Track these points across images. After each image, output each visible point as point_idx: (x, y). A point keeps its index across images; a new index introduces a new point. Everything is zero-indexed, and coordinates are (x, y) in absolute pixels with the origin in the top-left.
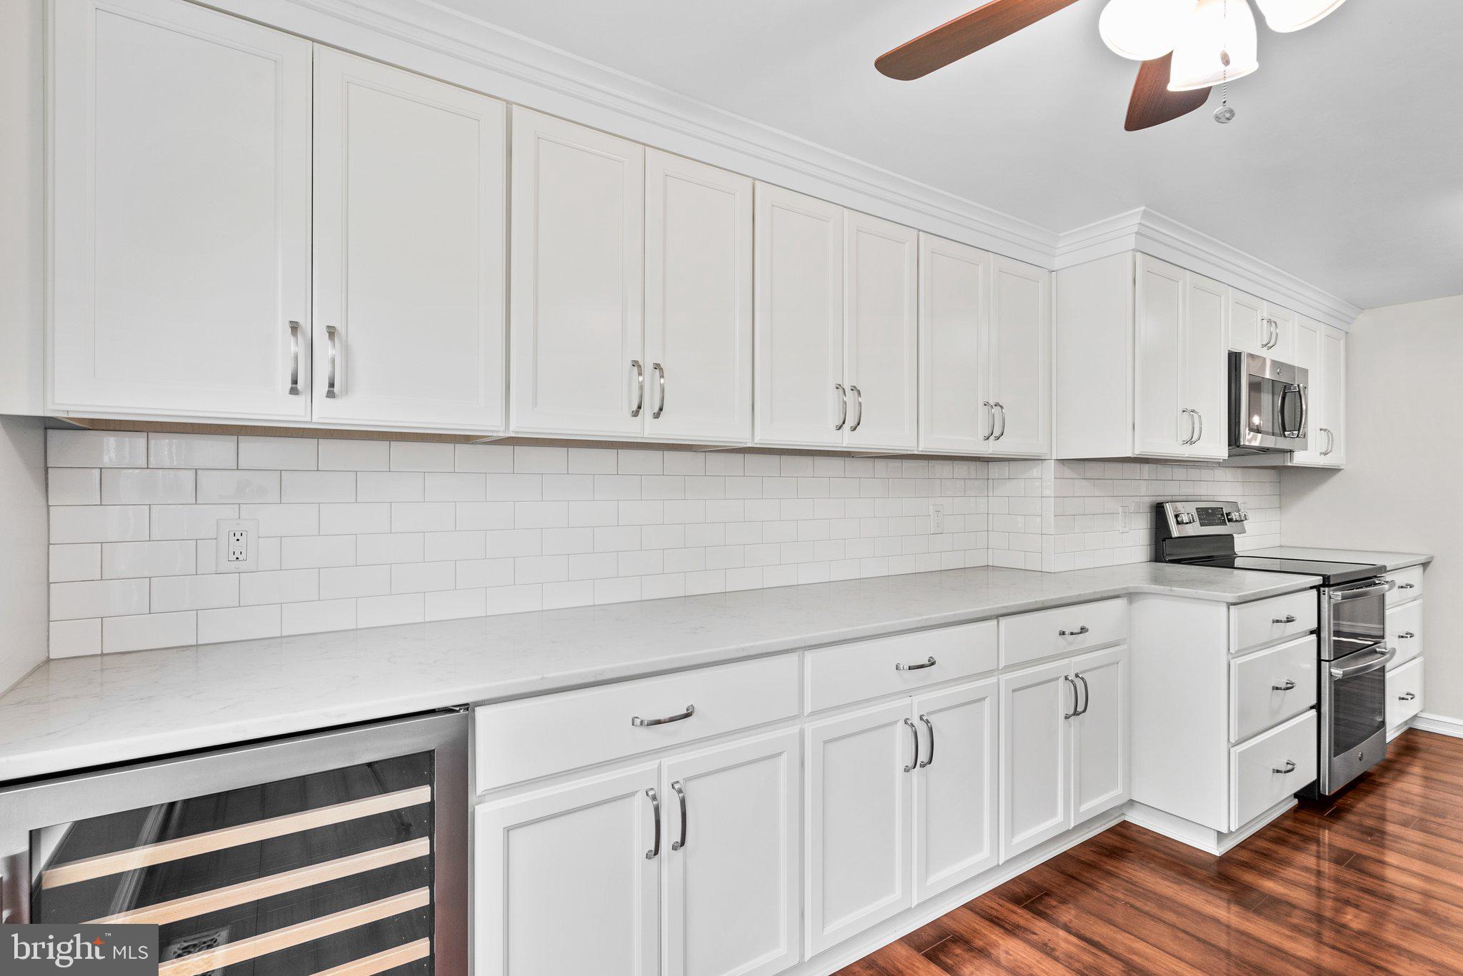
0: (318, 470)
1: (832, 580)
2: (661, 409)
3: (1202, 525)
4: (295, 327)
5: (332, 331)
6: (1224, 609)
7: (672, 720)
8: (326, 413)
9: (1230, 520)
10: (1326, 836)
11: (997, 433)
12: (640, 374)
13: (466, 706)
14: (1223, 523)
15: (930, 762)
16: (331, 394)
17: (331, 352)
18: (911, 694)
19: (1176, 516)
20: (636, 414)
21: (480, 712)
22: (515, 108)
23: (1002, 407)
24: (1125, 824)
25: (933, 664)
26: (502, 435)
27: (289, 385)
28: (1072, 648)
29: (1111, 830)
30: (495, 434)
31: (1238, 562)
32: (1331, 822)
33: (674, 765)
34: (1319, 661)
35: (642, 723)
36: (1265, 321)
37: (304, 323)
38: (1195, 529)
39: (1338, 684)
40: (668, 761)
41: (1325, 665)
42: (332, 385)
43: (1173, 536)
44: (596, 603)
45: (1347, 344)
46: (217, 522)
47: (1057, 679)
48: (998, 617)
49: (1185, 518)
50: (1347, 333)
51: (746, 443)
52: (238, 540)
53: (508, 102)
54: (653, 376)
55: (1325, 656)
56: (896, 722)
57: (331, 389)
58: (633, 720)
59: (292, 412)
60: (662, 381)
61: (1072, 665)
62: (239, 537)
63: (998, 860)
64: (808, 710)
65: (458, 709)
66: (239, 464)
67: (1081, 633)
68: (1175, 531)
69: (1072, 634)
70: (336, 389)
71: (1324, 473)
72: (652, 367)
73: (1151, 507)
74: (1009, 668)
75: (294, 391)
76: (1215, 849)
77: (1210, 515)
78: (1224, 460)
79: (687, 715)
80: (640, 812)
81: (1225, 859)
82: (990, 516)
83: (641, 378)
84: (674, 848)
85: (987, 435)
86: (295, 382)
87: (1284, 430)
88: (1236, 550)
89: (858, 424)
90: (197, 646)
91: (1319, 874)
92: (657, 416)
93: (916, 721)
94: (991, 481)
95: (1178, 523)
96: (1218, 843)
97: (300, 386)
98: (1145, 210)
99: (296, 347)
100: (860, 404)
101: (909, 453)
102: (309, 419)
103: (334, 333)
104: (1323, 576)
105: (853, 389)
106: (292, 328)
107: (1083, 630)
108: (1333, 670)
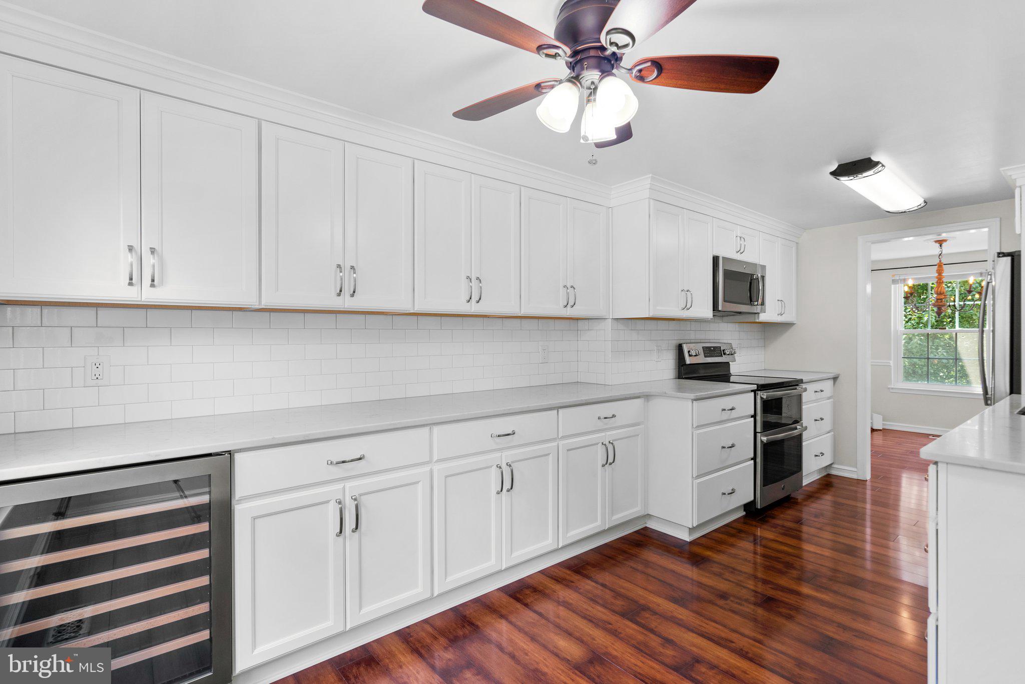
0: (147, 327)
1: (475, 390)
2: (354, 292)
3: (705, 357)
4: (131, 249)
5: (152, 250)
6: (690, 403)
7: (352, 461)
8: (149, 295)
9: (725, 354)
10: (759, 532)
11: (571, 303)
12: (341, 272)
13: (229, 452)
14: (721, 356)
15: (511, 488)
16: (152, 286)
17: (152, 261)
18: (502, 451)
19: (689, 352)
20: (339, 295)
21: (238, 457)
22: (263, 122)
23: (574, 288)
24: (646, 529)
25: (514, 434)
26: (257, 307)
27: (128, 281)
28: (607, 427)
29: (637, 532)
30: (253, 307)
31: (732, 379)
32: (762, 524)
33: (353, 487)
34: (755, 433)
35: (331, 463)
36: (739, 238)
37: (136, 245)
38: (701, 359)
39: (765, 446)
40: (349, 485)
41: (759, 435)
42: (153, 280)
43: (687, 363)
44: (323, 404)
45: (797, 248)
46: (85, 357)
47: (597, 444)
48: (558, 408)
49: (693, 353)
50: (797, 243)
51: (409, 310)
52: (97, 367)
53: (260, 121)
54: (350, 272)
55: (759, 430)
56: (491, 467)
57: (153, 283)
58: (328, 461)
59: (130, 295)
60: (355, 275)
61: (607, 436)
62: (98, 366)
63: (558, 545)
64: (435, 458)
65: (224, 453)
66: (98, 324)
67: (612, 417)
68: (688, 360)
69: (605, 418)
70: (156, 283)
71: (785, 326)
72: (349, 267)
73: (676, 346)
74: (564, 437)
75: (131, 284)
76: (686, 537)
77: (710, 351)
78: (711, 319)
79: (360, 459)
80: (332, 512)
81: (692, 543)
82: (579, 352)
83: (341, 274)
84: (353, 531)
85: (565, 304)
86: (131, 279)
87: (751, 301)
88: (732, 371)
89: (480, 299)
90: (73, 428)
91: (755, 553)
92: (352, 295)
93: (504, 466)
94: (579, 332)
95: (690, 356)
96: (689, 535)
97: (134, 281)
98: (652, 176)
99: (131, 258)
100: (481, 287)
101: (515, 315)
102: (139, 299)
103: (154, 252)
104: (757, 385)
105: (478, 278)
106: (129, 249)
107: (614, 416)
108: (762, 438)
